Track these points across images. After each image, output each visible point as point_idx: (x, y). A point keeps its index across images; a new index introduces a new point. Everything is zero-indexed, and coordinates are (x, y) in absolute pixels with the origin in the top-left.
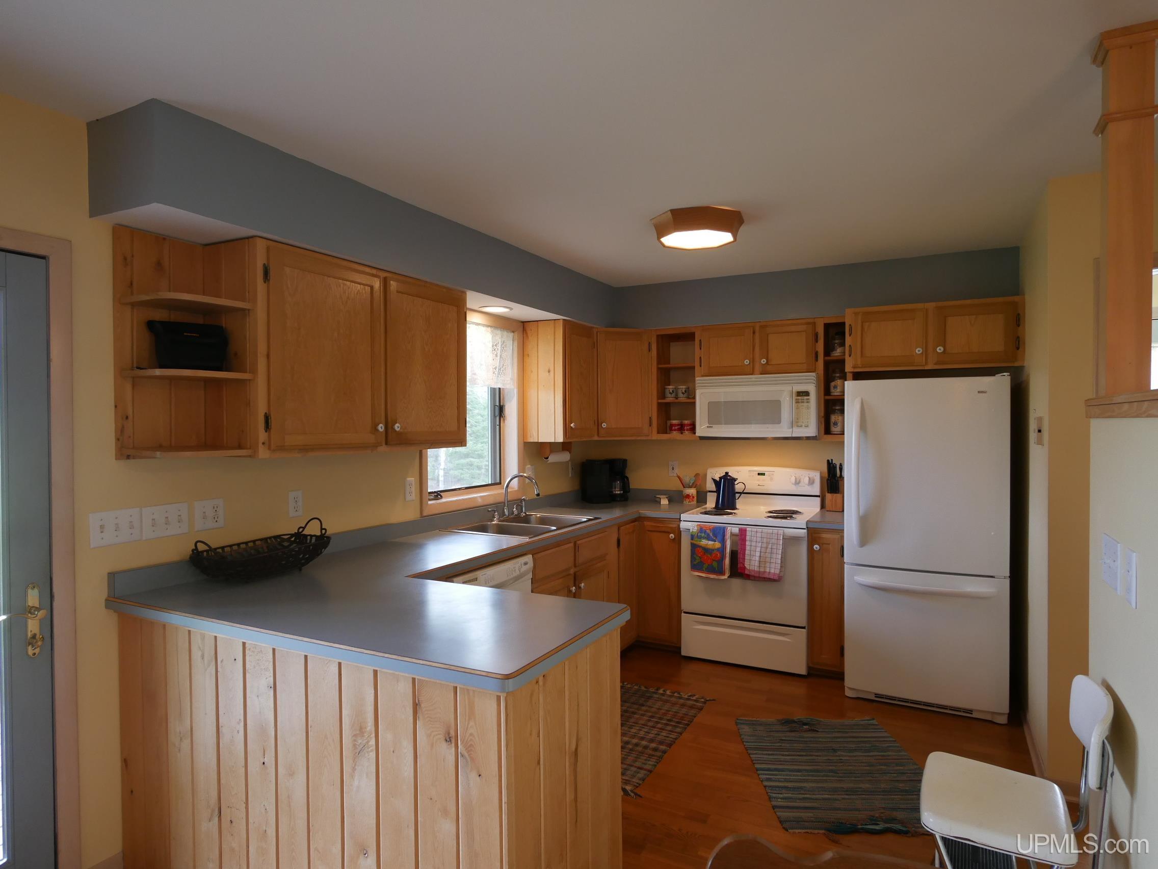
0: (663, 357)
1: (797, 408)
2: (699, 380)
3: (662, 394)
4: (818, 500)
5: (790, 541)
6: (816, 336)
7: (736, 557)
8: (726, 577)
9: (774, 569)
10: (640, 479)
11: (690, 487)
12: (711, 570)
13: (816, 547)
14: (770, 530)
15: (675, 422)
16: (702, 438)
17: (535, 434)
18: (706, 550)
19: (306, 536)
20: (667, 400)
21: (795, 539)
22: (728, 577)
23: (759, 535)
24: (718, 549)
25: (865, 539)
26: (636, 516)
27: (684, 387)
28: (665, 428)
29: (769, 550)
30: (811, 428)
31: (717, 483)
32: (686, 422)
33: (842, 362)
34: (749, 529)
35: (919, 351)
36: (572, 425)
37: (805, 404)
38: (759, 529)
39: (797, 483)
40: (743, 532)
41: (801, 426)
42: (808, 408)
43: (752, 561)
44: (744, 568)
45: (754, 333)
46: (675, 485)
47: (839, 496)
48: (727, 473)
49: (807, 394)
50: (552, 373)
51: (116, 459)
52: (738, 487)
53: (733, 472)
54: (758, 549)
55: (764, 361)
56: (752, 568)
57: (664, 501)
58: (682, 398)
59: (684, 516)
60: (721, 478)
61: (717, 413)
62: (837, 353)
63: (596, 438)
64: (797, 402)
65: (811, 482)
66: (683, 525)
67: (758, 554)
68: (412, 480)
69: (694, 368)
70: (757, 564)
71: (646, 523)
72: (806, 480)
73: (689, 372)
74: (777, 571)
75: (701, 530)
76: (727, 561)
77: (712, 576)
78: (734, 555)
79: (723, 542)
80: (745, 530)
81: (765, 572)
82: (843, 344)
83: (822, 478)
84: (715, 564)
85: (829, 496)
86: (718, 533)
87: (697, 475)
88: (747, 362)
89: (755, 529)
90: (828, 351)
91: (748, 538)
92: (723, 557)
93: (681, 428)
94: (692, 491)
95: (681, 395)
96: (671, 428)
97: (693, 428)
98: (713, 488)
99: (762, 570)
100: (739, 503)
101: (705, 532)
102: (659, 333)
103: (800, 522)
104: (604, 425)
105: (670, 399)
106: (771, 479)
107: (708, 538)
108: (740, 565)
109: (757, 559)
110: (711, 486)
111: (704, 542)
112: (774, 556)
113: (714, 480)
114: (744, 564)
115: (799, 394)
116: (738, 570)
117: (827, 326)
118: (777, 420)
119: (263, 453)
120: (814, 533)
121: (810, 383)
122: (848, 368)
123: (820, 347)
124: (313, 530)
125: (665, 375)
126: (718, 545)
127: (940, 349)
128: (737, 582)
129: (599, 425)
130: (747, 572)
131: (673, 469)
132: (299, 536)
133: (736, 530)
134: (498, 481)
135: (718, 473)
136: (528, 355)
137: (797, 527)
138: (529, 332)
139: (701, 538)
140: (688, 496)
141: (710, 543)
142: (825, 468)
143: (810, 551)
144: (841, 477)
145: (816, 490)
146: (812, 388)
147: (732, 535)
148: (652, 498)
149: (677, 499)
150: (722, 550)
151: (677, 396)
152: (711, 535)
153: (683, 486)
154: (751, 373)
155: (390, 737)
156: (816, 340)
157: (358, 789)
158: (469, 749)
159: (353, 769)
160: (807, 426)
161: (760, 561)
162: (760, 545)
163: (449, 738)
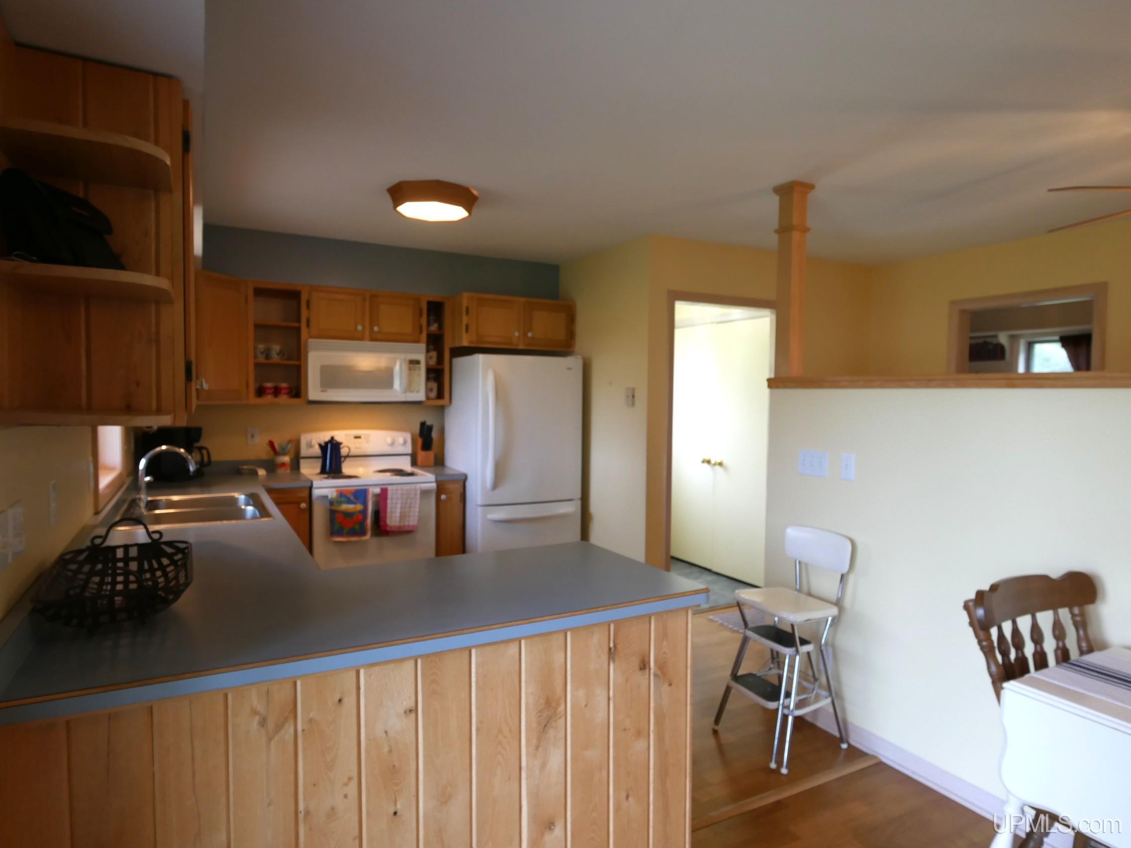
1: (410, 375)
3: (255, 355)
5: (423, 494)
6: (421, 310)
7: (379, 515)
8: (368, 537)
9: (412, 521)
11: (283, 454)
12: (353, 533)
13: (443, 497)
14: (408, 487)
15: (269, 385)
16: (314, 402)
18: (347, 515)
20: (257, 361)
21: (427, 492)
22: (370, 537)
23: (399, 492)
24: (360, 512)
27: (277, 347)
28: (260, 392)
29: (408, 505)
30: (420, 396)
31: (323, 448)
32: (284, 385)
33: (449, 337)
34: (390, 488)
35: (517, 334)
37: (416, 372)
38: (399, 487)
39: (392, 444)
40: (384, 491)
41: (412, 392)
42: (419, 376)
43: (393, 519)
44: (386, 525)
45: (364, 300)
48: (332, 438)
49: (418, 362)
52: (344, 451)
54: (399, 506)
55: (374, 329)
56: (394, 524)
57: (262, 472)
58: (276, 359)
59: (316, 484)
60: (327, 443)
61: (331, 377)
64: (410, 369)
65: (405, 442)
66: (316, 492)
67: (398, 510)
69: (300, 328)
70: (398, 519)
72: (401, 440)
73: (293, 333)
74: (415, 523)
75: (342, 495)
76: (369, 521)
77: (353, 539)
78: (376, 515)
79: (365, 504)
80: (387, 488)
81: (404, 526)
83: (413, 439)
84: (357, 527)
86: (361, 495)
87: (290, 441)
88: (358, 328)
89: (395, 487)
90: (428, 324)
91: (389, 496)
92: (365, 518)
93: (277, 392)
94: (286, 459)
99: (402, 524)
101: (345, 496)
102: (259, 286)
105: (261, 359)
106: (368, 442)
107: (349, 502)
108: (381, 523)
109: (397, 514)
111: (345, 507)
112: (411, 509)
113: (319, 445)
114: (385, 522)
115: (410, 362)
116: (380, 528)
117: (429, 302)
118: (389, 384)
120: (440, 485)
121: (419, 351)
123: (424, 319)
126: (359, 507)
127: (530, 334)
128: (379, 541)
129: (198, 385)
130: (387, 529)
131: (253, 436)
133: (377, 490)
137: (427, 481)
139: (340, 503)
140: (283, 464)
141: (351, 506)
142: (416, 429)
143: (438, 501)
146: (421, 357)
147: (374, 495)
150: (364, 512)
151: (268, 357)
152: (352, 498)
153: (276, 453)
154: (361, 339)
155: (581, 693)
156: (421, 315)
157: (544, 765)
158: (662, 666)
159: (537, 748)
160: (418, 392)
161: (401, 517)
162: (399, 501)
163: (644, 666)
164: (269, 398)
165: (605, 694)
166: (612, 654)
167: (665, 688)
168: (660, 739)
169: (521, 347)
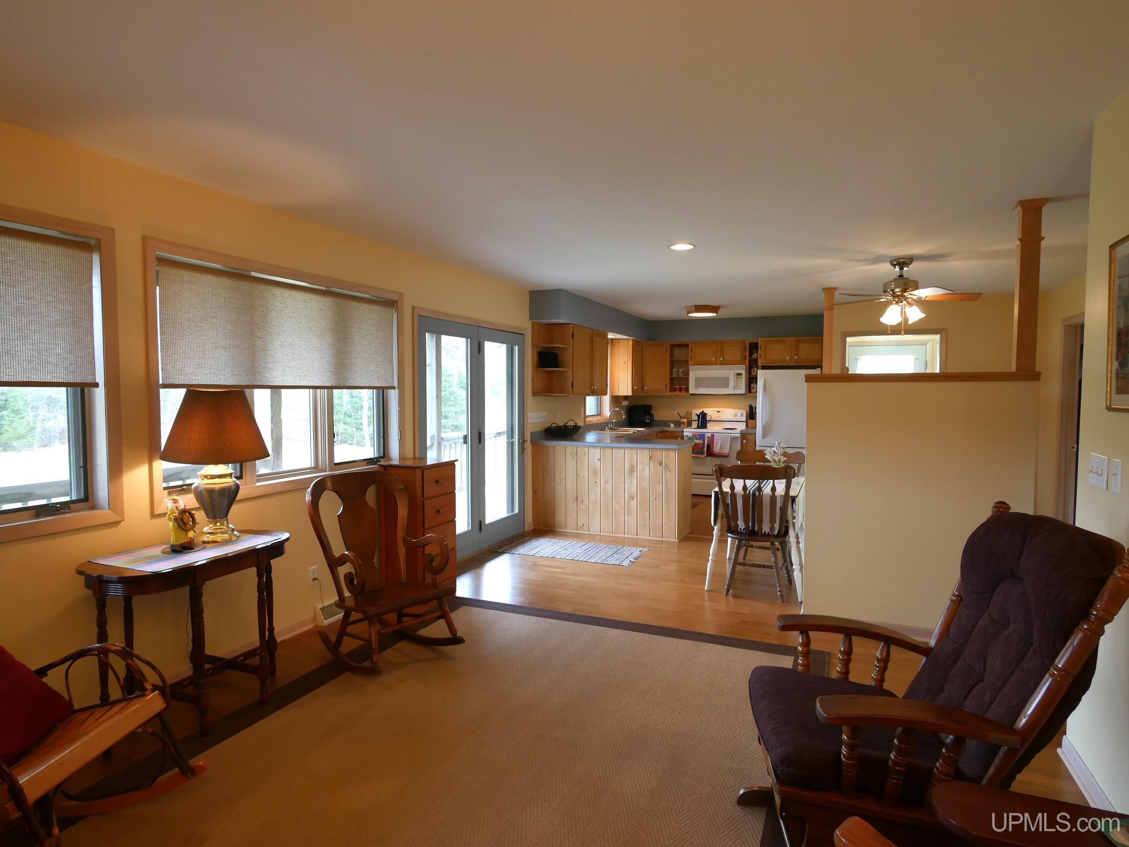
0: (672, 355)
1: (737, 381)
2: (691, 367)
3: (671, 374)
4: (745, 423)
5: (734, 439)
6: (746, 348)
8: (705, 456)
9: (726, 451)
10: (659, 414)
11: (684, 418)
12: (698, 453)
13: (744, 441)
14: (725, 434)
15: (677, 387)
16: (692, 394)
17: (617, 391)
18: (696, 444)
19: (568, 426)
20: (673, 376)
21: (736, 438)
22: (706, 456)
23: (720, 437)
24: (701, 444)
25: (764, 436)
26: (662, 430)
27: (681, 370)
28: (673, 390)
29: (724, 443)
30: (742, 391)
31: (698, 416)
32: (683, 387)
33: (756, 360)
35: (788, 358)
36: (635, 388)
37: (740, 379)
38: (720, 434)
39: (735, 415)
40: (713, 436)
41: (738, 389)
42: (742, 381)
43: (717, 449)
44: (713, 451)
45: (717, 345)
46: (677, 418)
47: (754, 421)
48: (703, 411)
49: (741, 374)
50: (626, 363)
51: (532, 396)
52: (708, 418)
53: (705, 411)
54: (720, 443)
55: (722, 359)
56: (717, 451)
57: (672, 425)
58: (681, 375)
59: (685, 430)
60: (700, 414)
61: (700, 382)
62: (755, 356)
63: (641, 394)
64: (737, 378)
65: (742, 415)
66: (685, 434)
67: (719, 445)
68: (582, 409)
69: (688, 361)
71: (667, 434)
72: (740, 414)
73: (685, 363)
74: (728, 452)
75: (694, 435)
76: (705, 449)
77: (698, 456)
78: (709, 446)
79: (704, 440)
80: (714, 435)
82: (757, 352)
83: (747, 414)
84: (700, 450)
85: (750, 421)
86: (702, 436)
87: (687, 413)
88: (714, 359)
89: (717, 435)
90: (751, 355)
91: (715, 438)
92: (704, 447)
93: (680, 390)
94: (685, 420)
95: (680, 374)
96: (675, 390)
97: (687, 390)
98: (696, 418)
99: (721, 452)
100: (708, 425)
101: (696, 436)
102: (671, 344)
103: (738, 431)
104: (646, 388)
105: (675, 375)
106: (723, 414)
107: (697, 439)
108: (711, 450)
109: (719, 447)
110: (695, 417)
111: (695, 441)
112: (726, 445)
113: (697, 415)
114: (713, 449)
115: (738, 374)
116: (710, 453)
117: (750, 344)
118: (727, 386)
119: (571, 395)
120: (743, 435)
121: (742, 369)
122: (759, 364)
123: (747, 353)
124: (571, 424)
125: (672, 364)
126: (701, 442)
127: (796, 357)
128: (709, 459)
129: (643, 388)
130: (714, 453)
131: (675, 410)
132: (565, 426)
133: (710, 435)
134: (599, 413)
135: (698, 411)
136: (614, 355)
137: (737, 433)
138: (614, 343)
139: (693, 439)
140: (683, 423)
141: (698, 441)
142: (748, 409)
143: (742, 442)
144: (756, 412)
145: (744, 419)
146: (743, 372)
147: (708, 437)
148: (666, 424)
149: (678, 424)
150: (704, 443)
151: (678, 375)
152: (698, 437)
153: (681, 418)
154: (716, 364)
155: (641, 467)
156: (746, 350)
157: (631, 483)
158: (667, 465)
159: (629, 477)
160: (741, 389)
161: (720, 448)
162: (720, 441)
163: (661, 464)
164: (677, 393)
165: (649, 468)
166: (650, 458)
167: (668, 472)
168: (667, 486)
169: (792, 364)
